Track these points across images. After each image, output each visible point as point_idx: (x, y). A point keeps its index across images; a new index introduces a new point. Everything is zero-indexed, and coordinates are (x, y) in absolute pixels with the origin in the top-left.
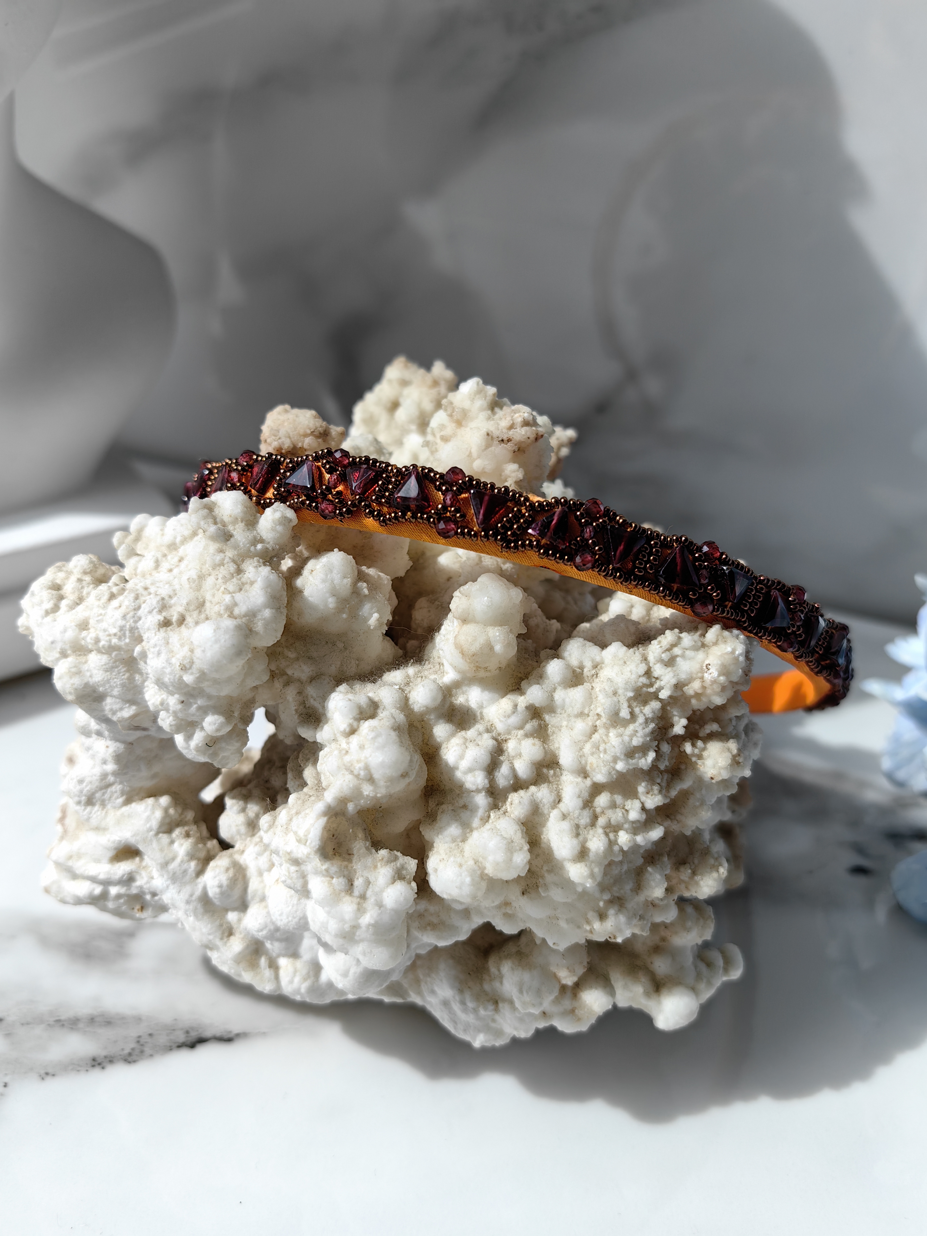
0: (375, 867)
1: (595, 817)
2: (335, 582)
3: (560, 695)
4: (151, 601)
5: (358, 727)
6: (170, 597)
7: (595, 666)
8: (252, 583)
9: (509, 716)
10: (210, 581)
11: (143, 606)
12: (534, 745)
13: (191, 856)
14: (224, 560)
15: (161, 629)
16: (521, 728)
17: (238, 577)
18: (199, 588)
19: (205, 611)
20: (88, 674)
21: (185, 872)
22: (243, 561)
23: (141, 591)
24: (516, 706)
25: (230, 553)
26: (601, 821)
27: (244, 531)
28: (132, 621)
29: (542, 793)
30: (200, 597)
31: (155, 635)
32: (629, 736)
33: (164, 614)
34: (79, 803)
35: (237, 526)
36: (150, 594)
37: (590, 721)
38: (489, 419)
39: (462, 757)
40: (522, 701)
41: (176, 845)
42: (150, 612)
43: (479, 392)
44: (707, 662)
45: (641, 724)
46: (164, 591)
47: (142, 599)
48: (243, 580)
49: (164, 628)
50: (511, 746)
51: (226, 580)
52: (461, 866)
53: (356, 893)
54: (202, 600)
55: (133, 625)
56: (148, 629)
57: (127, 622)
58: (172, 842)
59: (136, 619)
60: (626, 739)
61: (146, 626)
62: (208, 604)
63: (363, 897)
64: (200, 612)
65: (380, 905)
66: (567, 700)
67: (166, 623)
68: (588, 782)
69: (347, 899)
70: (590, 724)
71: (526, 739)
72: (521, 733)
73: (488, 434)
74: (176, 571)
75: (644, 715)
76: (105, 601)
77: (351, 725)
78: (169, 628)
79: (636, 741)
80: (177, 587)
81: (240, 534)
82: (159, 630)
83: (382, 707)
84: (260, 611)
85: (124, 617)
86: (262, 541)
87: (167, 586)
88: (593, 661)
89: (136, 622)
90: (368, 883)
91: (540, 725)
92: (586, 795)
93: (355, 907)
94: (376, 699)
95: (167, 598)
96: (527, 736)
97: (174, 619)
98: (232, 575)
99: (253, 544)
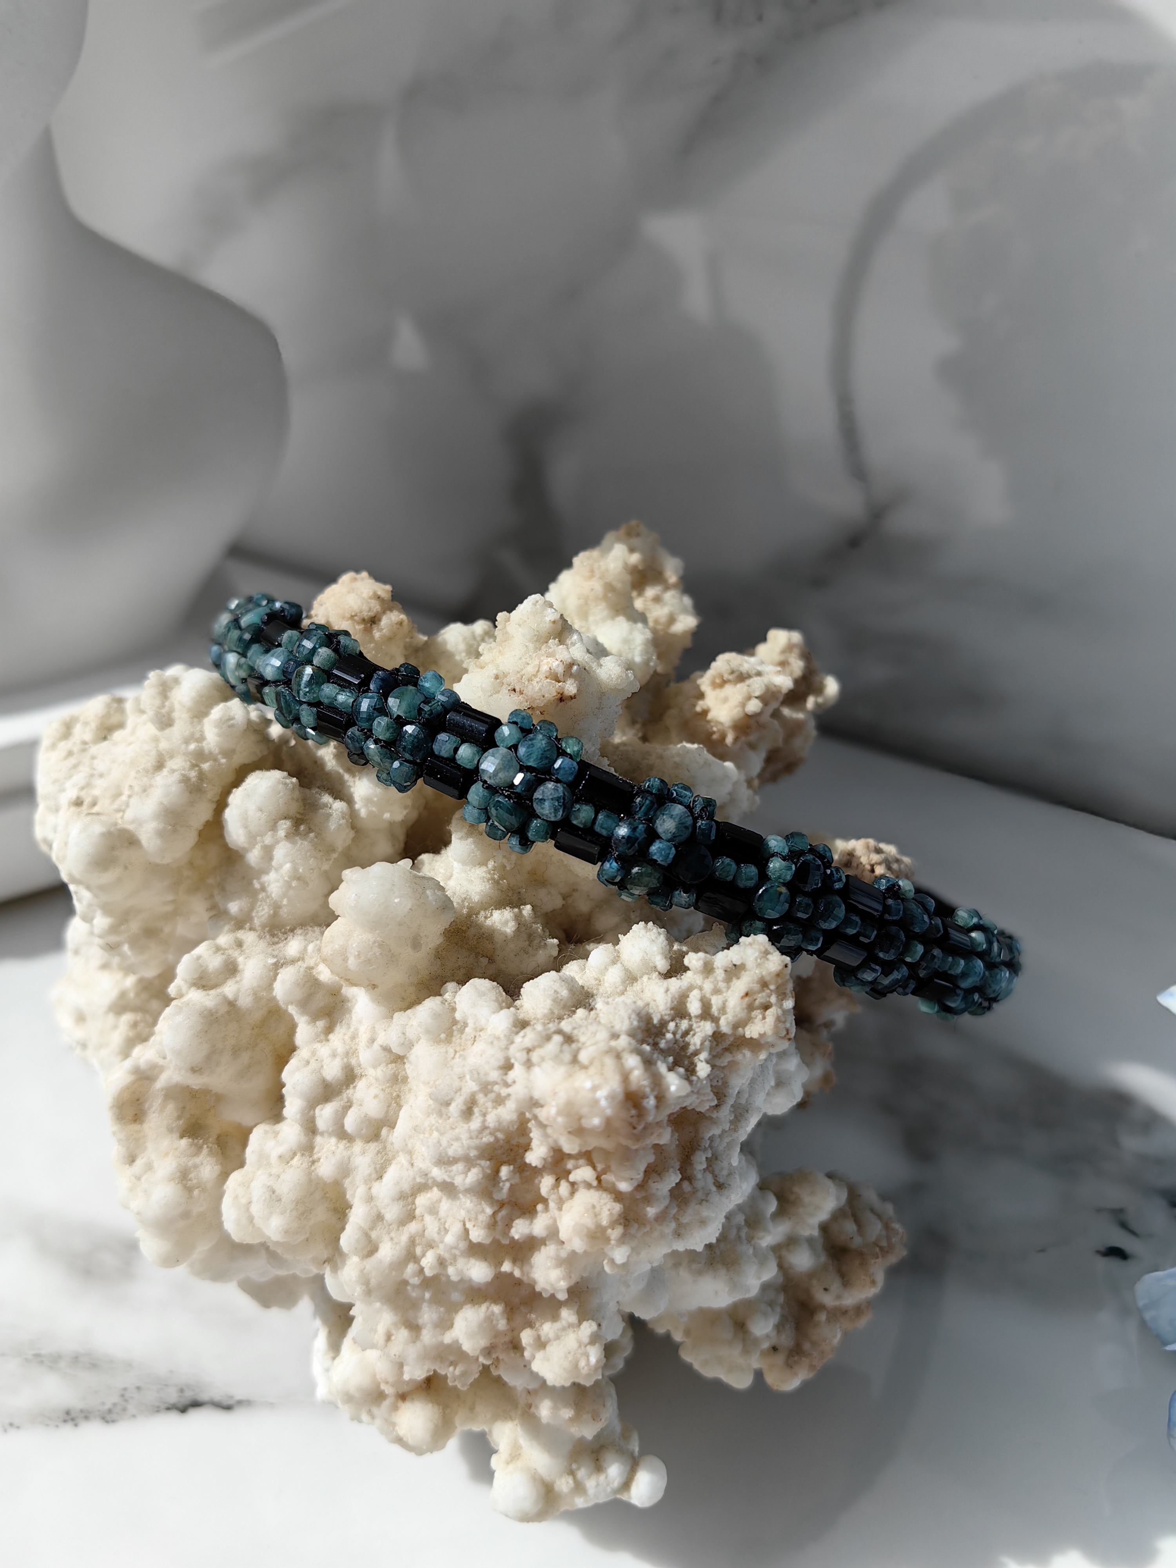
1: (410, 1216)
3: (417, 1048)
7: (477, 1030)
8: (156, 787)
12: (378, 1099)
14: (151, 751)
15: (72, 808)
16: (374, 1068)
17: (151, 775)
22: (169, 757)
25: (161, 742)
27: (187, 722)
31: (65, 813)
33: (81, 793)
35: (183, 714)
40: (383, 1033)
48: (153, 781)
49: (75, 807)
51: (142, 774)
53: (135, 1172)
54: (122, 790)
60: (446, 1141)
63: (139, 1179)
65: (149, 1197)
67: (79, 803)
68: (412, 1172)
71: (375, 1085)
73: (498, 677)
78: (77, 809)
79: (455, 1150)
81: (181, 725)
82: (70, 806)
86: (199, 740)
91: (394, 1071)
96: (378, 1080)
98: (146, 771)
99: (187, 742)
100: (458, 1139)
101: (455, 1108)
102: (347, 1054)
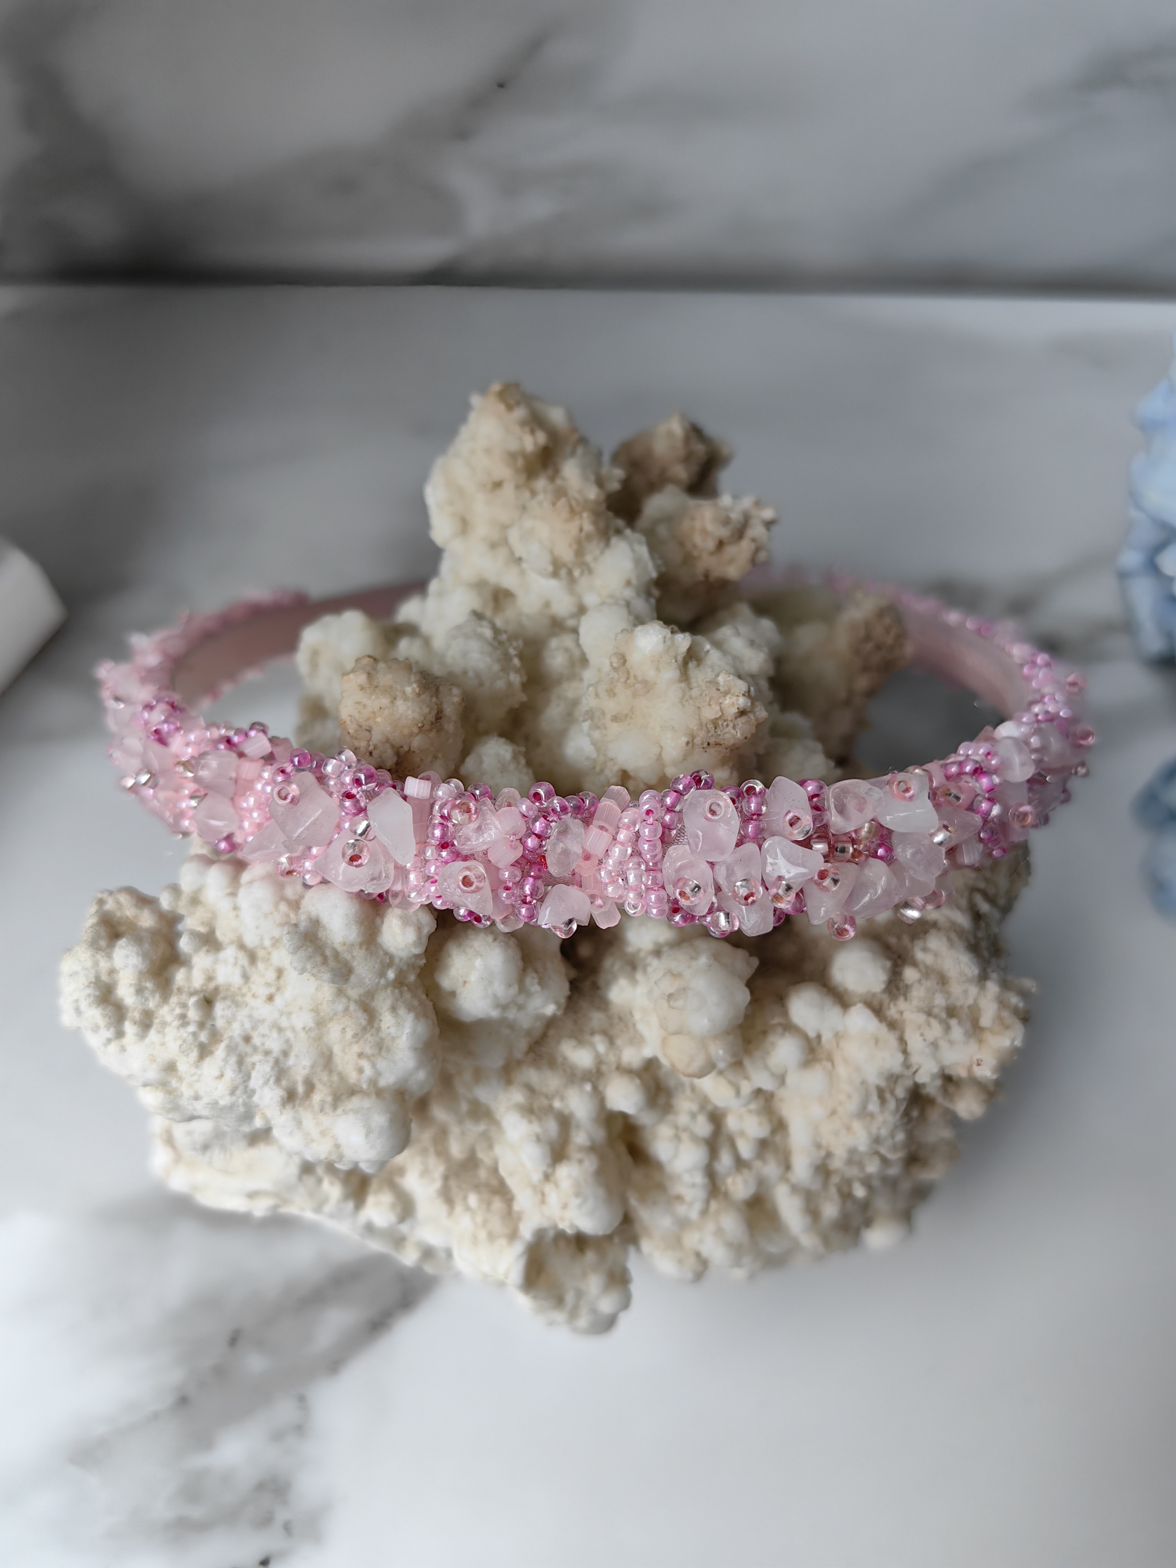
0: (584, 1275)
1: (829, 1175)
2: (496, 995)
3: (791, 1078)
4: (261, 1067)
5: (554, 1172)
6: (285, 1054)
7: (837, 1035)
9: (730, 1099)
10: (334, 1030)
11: (253, 1074)
12: (760, 1124)
13: (344, 1195)
14: (347, 1007)
15: (287, 1107)
16: (746, 1106)
18: (320, 1036)
19: (335, 1067)
20: (190, 1109)
21: (343, 1210)
22: (373, 999)
23: (243, 1048)
24: (738, 1092)
25: (353, 993)
26: (835, 1179)
27: (366, 959)
28: (244, 1097)
29: (769, 1167)
30: (325, 1051)
32: (876, 1128)
33: (284, 1083)
34: (196, 1149)
35: (355, 952)
36: (256, 1049)
37: (830, 1105)
38: (684, 697)
39: (676, 1155)
40: (746, 1086)
42: (266, 1083)
43: (668, 648)
44: (979, 1056)
45: (891, 1112)
46: (275, 1044)
47: (249, 1060)
48: (383, 1035)
49: (290, 1104)
50: (732, 1122)
51: (357, 1037)
52: (680, 1261)
53: (568, 1305)
54: (328, 1054)
55: (246, 1100)
56: (268, 1105)
57: (237, 1097)
58: (320, 1182)
59: (248, 1094)
61: (266, 1101)
62: (337, 1060)
63: (575, 1308)
64: (330, 1071)
65: (594, 1311)
66: (802, 1085)
67: (291, 1096)
68: (823, 1153)
69: (559, 1309)
70: (830, 1108)
71: (751, 1115)
72: (744, 1111)
73: (688, 743)
74: (278, 1000)
75: (895, 1097)
76: (197, 1058)
77: (545, 1172)
78: (296, 1103)
79: (884, 1132)
80: (289, 1034)
81: (363, 966)
82: (283, 1107)
83: (574, 1123)
84: (411, 1075)
85: (232, 1093)
86: (392, 962)
87: (275, 1034)
88: (833, 1030)
89: (250, 1097)
91: (767, 1102)
92: (819, 1162)
93: (568, 1315)
94: (566, 1112)
95: (281, 1058)
96: (751, 1112)
97: (301, 1089)
98: (364, 1029)
99: (382, 974)
100: (883, 1123)
101: (874, 1105)
102: (702, 1108)
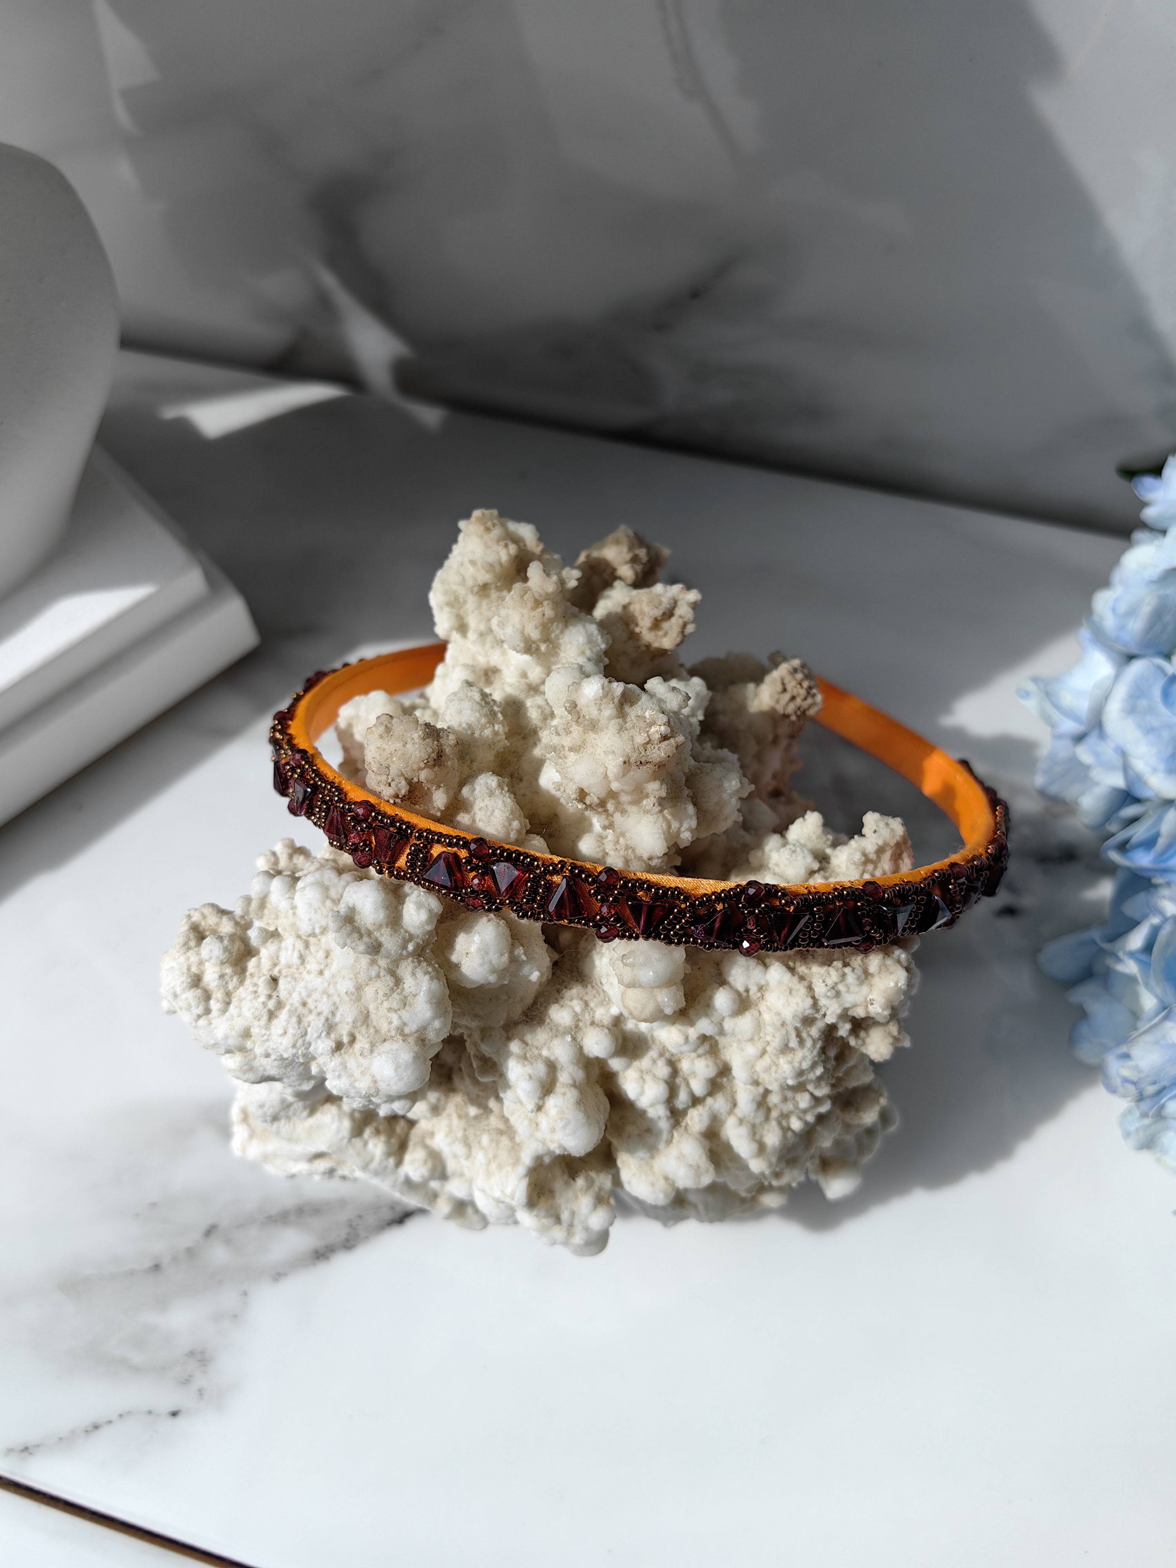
0: (576, 1197)
1: (769, 1110)
2: (493, 963)
3: (728, 1025)
4: (315, 1024)
5: (544, 1103)
6: (333, 1014)
7: (761, 988)
8: (415, 996)
9: (681, 1046)
10: (369, 992)
11: (309, 1030)
12: (708, 1066)
13: (388, 1155)
14: (379, 973)
15: (335, 1054)
16: (695, 1051)
17: (399, 990)
18: (359, 999)
19: (372, 1022)
20: (261, 1069)
21: (385, 1168)
22: (397, 966)
23: (301, 1009)
24: (687, 1039)
25: (383, 962)
26: (775, 1114)
27: (391, 936)
28: (303, 1048)
29: (719, 1103)
30: (363, 1009)
31: (331, 1060)
32: (798, 1062)
33: (333, 1036)
34: (265, 1121)
35: (383, 931)
36: (310, 1011)
37: (760, 1045)
38: (621, 729)
39: (642, 1093)
40: (693, 1033)
41: (371, 1145)
42: (319, 1037)
43: (607, 693)
44: (871, 997)
45: (809, 1049)
46: (325, 1007)
47: (305, 1021)
48: (405, 993)
49: (338, 1052)
50: (685, 1066)
51: (387, 996)
52: (653, 1185)
53: (565, 1224)
54: (365, 1012)
55: (305, 1051)
56: (322, 1054)
57: (298, 1049)
58: (366, 1144)
59: (306, 1046)
60: (796, 1065)
61: (320, 1051)
62: (373, 1016)
63: (571, 1225)
64: (368, 1026)
65: (587, 1229)
66: (737, 1029)
67: (339, 1046)
68: (761, 1090)
69: (557, 1227)
70: (761, 1048)
71: (699, 1059)
72: (693, 1055)
73: (625, 763)
74: (327, 973)
75: (811, 1036)
76: (266, 1022)
77: (537, 1104)
78: (343, 1051)
79: (805, 1065)
80: (336, 998)
81: (389, 941)
82: (333, 1055)
83: (559, 1067)
84: (429, 1024)
85: (294, 1046)
86: (411, 938)
87: (325, 999)
88: (758, 985)
89: (307, 1048)
90: (573, 1214)
91: (711, 1046)
92: (759, 1098)
93: (565, 1233)
94: (552, 1058)
95: (330, 1016)
96: (699, 1056)
97: (345, 1040)
98: (392, 990)
99: (404, 947)
100: (804, 1058)
101: (794, 1043)
